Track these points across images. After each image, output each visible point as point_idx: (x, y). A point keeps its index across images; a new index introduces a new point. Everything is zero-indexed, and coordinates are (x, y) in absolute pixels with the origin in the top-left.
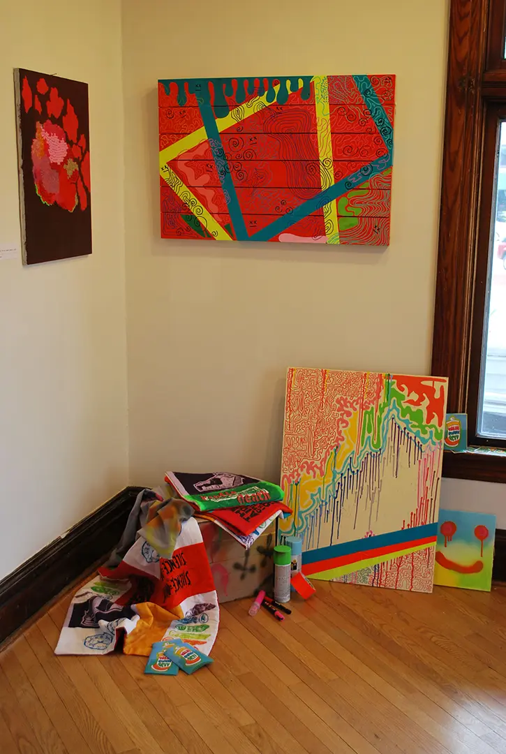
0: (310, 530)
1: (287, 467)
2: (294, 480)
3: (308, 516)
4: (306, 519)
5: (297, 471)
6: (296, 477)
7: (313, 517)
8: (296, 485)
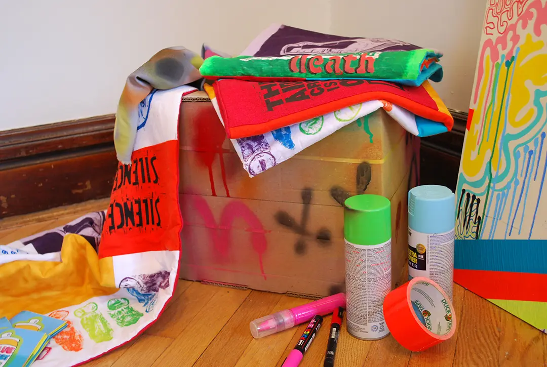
0: (520, 187)
1: (495, 20)
2: (506, 52)
3: (521, 149)
4: (517, 156)
5: (513, 27)
6: (510, 44)
7: (531, 153)
8: (508, 64)
